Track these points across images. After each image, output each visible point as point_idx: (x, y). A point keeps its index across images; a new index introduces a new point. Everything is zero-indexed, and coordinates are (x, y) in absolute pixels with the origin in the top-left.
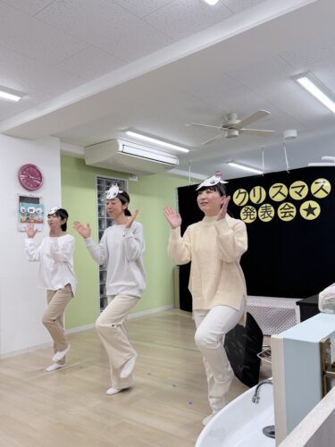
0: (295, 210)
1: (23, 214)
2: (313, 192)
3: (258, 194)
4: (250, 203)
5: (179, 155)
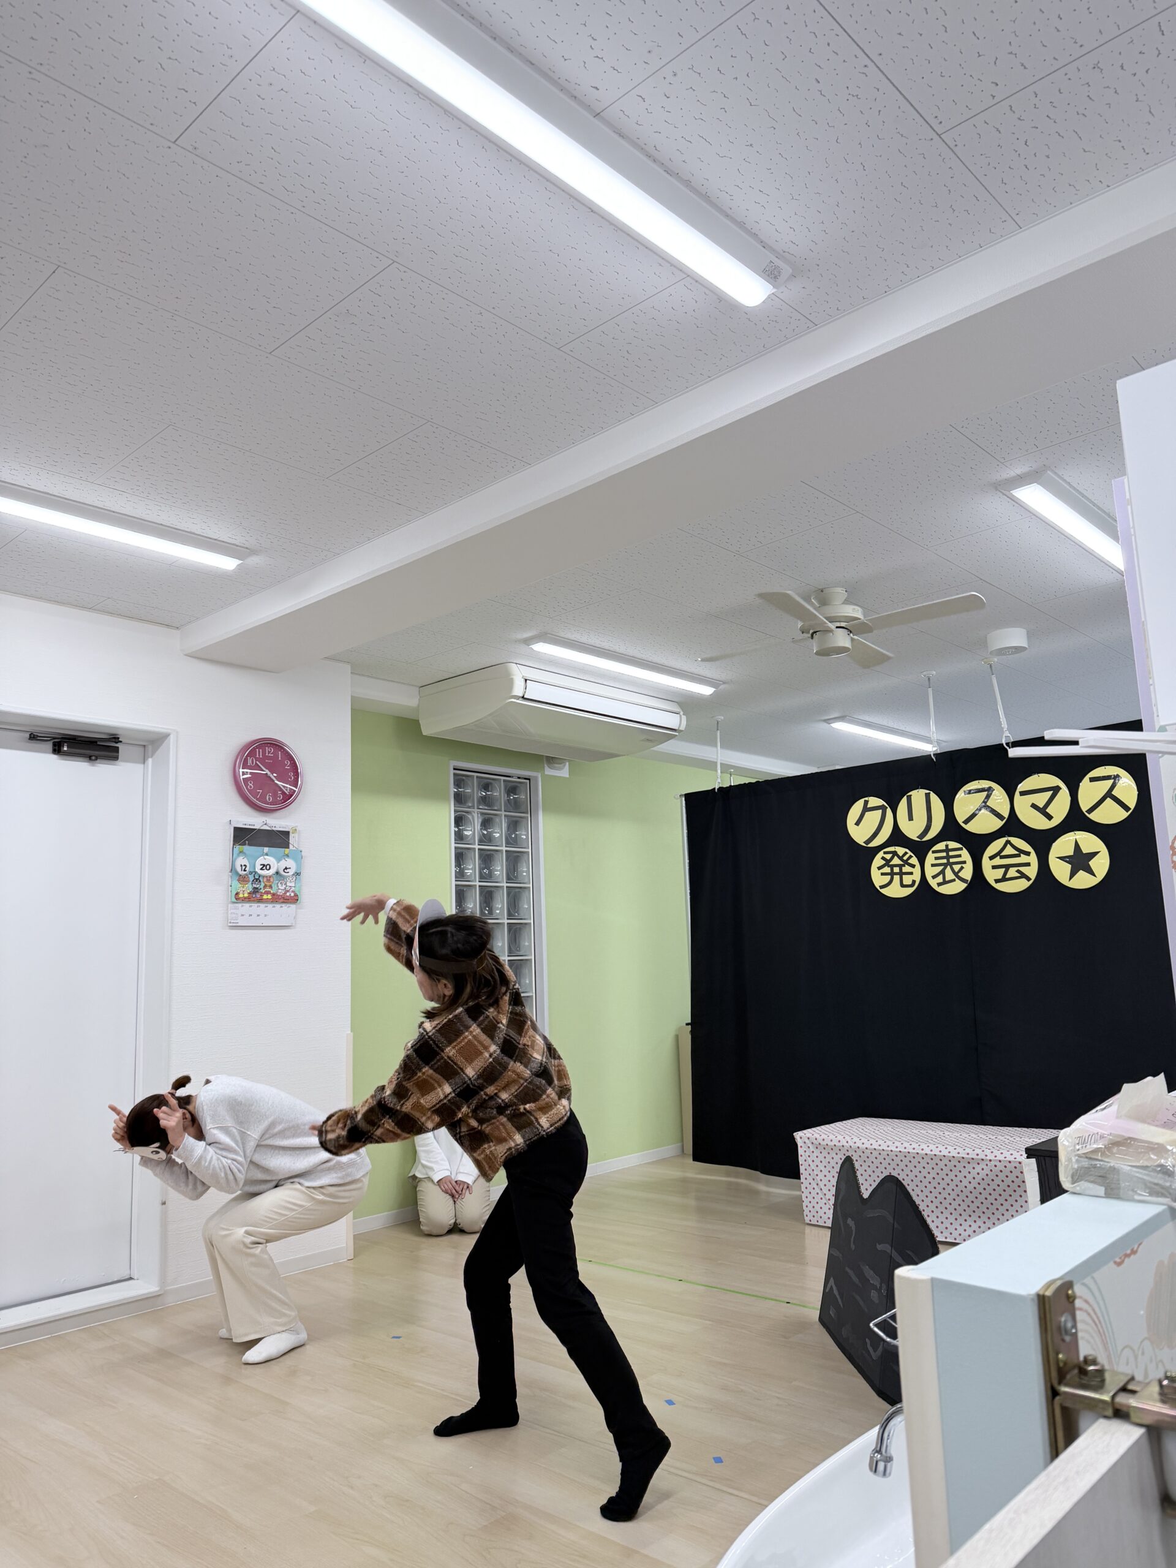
1: (242, 879)
3: (920, 812)
5: (687, 704)
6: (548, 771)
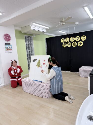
0: (76, 44)
1: (6, 48)
2: (81, 39)
3: (67, 40)
4: (65, 42)
5: (47, 29)
6: (33, 36)
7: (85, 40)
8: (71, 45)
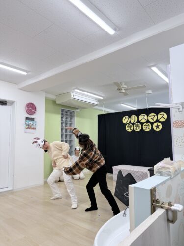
0: (151, 126)
1: (27, 125)
2: (159, 118)
3: (134, 119)
4: (130, 122)
5: (99, 100)
6: (76, 110)
7: (164, 120)
8: (140, 128)
